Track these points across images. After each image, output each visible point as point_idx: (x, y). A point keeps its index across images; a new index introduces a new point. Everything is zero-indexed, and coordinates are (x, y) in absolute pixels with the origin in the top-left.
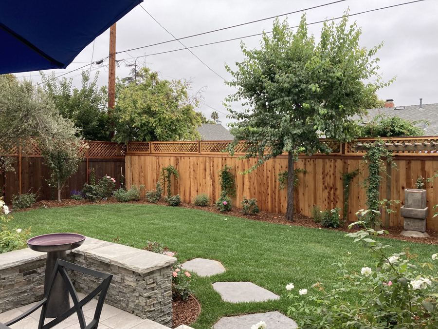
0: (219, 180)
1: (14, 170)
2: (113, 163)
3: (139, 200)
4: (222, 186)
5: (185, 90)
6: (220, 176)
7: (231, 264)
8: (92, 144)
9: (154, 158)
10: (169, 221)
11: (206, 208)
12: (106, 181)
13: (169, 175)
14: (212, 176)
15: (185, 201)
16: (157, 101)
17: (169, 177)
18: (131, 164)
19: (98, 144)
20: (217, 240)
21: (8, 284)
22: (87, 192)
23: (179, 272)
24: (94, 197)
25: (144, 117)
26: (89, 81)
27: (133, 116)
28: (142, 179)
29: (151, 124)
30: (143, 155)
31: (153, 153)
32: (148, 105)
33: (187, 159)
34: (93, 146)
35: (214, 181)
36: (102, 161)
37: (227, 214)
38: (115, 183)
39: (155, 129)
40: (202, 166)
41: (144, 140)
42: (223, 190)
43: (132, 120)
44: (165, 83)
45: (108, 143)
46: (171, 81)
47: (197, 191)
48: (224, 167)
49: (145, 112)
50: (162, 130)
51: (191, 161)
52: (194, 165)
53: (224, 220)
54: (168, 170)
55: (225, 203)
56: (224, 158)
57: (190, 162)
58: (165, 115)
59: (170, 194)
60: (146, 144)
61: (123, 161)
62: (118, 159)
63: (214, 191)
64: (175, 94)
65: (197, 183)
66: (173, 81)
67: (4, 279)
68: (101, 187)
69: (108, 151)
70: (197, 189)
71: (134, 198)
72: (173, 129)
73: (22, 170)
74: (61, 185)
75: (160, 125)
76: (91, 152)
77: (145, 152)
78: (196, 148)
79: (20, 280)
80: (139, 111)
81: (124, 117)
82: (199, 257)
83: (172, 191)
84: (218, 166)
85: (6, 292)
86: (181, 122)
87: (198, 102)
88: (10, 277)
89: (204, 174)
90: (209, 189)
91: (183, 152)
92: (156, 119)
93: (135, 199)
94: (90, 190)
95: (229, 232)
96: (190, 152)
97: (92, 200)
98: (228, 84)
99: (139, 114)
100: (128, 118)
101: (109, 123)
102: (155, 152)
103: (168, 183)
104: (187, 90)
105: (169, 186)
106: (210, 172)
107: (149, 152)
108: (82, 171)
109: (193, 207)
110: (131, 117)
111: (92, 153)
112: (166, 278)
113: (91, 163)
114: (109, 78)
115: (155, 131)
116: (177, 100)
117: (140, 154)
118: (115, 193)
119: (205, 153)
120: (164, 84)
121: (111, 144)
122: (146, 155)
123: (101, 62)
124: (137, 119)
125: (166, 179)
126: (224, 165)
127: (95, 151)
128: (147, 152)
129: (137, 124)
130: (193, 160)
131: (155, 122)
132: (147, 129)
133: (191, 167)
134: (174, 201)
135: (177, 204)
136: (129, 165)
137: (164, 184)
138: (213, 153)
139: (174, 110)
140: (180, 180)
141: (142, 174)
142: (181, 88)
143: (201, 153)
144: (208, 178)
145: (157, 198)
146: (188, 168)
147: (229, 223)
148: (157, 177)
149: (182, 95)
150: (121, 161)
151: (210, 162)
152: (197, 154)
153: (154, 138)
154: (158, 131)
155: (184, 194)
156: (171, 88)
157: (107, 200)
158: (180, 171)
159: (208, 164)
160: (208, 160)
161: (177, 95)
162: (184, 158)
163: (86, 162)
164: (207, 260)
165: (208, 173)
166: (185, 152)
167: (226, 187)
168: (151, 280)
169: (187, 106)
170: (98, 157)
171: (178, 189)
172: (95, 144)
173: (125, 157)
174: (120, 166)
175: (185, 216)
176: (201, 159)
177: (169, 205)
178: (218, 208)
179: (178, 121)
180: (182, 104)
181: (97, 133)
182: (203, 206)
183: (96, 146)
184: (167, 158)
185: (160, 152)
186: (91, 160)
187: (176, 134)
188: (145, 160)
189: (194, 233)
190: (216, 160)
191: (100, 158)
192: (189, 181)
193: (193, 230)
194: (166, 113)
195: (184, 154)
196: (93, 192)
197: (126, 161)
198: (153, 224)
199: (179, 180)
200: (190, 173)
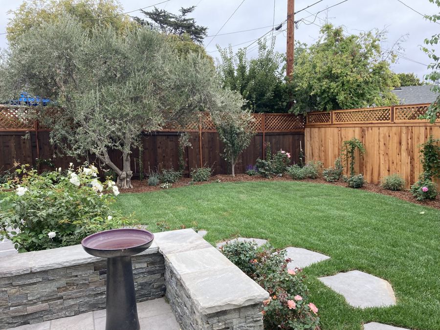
0: (419, 157)
1: (191, 145)
2: (291, 137)
3: (316, 178)
4: (424, 166)
5: (376, 43)
6: (422, 151)
7: (407, 293)
8: (268, 117)
9: (336, 130)
10: (338, 209)
11: (398, 194)
12: (280, 156)
13: (352, 150)
14: (410, 152)
15: (372, 182)
16: (340, 62)
17: (352, 152)
18: (311, 137)
19: (274, 117)
20: (397, 246)
21: (81, 282)
22: (260, 167)
23: (300, 301)
24: (266, 173)
25: (325, 83)
26: (267, 50)
27: (311, 82)
28: (323, 154)
29: (332, 90)
30: (324, 126)
31: (334, 124)
32: (329, 67)
33: (376, 130)
34: (270, 119)
35: (412, 159)
36: (279, 134)
37: (428, 204)
38: (290, 158)
39: (337, 95)
40: (396, 139)
41: (325, 109)
42: (425, 169)
43: (310, 87)
44: (351, 39)
45: (286, 115)
46: (358, 35)
47: (389, 171)
48: (428, 140)
49: (327, 77)
50: (345, 95)
51: (381, 132)
52: (384, 137)
53: (418, 214)
54: (351, 143)
55: (425, 188)
56: (428, 128)
57: (379, 133)
58: (349, 77)
59: (353, 173)
60: (327, 114)
61: (302, 135)
62: (297, 132)
63: (412, 171)
64: (363, 50)
65: (389, 160)
66: (361, 34)
67: (76, 276)
68: (276, 162)
69: (286, 124)
70: (389, 168)
71: (310, 175)
72: (359, 94)
73: (203, 145)
74: (235, 160)
75: (342, 90)
76: (267, 125)
77: (326, 123)
78: (387, 115)
79: (96, 279)
80: (319, 76)
81: (301, 84)
82: (360, 268)
83: (357, 169)
84: (418, 138)
85: (80, 292)
86: (370, 85)
87: (395, 56)
88: (83, 275)
89: (398, 149)
90: (406, 169)
91: (370, 122)
92: (338, 83)
93: (312, 177)
94: (263, 166)
95: (421, 233)
96: (379, 121)
97: (264, 176)
98: (431, 19)
99: (319, 79)
100: (305, 86)
101: (286, 93)
102: (337, 123)
103: (351, 158)
104: (379, 42)
105: (352, 164)
106: (408, 147)
107: (330, 123)
108: (258, 146)
109: (380, 191)
110: (309, 83)
111: (269, 127)
112: (251, 322)
113: (268, 137)
114: (288, 43)
115: (337, 97)
116: (366, 58)
117: (321, 126)
118: (289, 169)
119: (400, 121)
120: (350, 41)
121: (289, 116)
122: (326, 126)
123: (280, 26)
124: (316, 86)
125: (349, 155)
126: (429, 136)
127: (272, 124)
128: (328, 123)
129: (315, 91)
130: (384, 130)
131: (337, 86)
132: (328, 96)
133: (382, 140)
134: (355, 182)
135: (359, 185)
136: (309, 138)
137: (347, 160)
138: (412, 121)
139: (362, 70)
140: (367, 156)
141: (322, 148)
142: (372, 41)
143: (395, 121)
144: (404, 154)
145: (336, 177)
146: (376, 142)
147: (426, 220)
148: (339, 152)
149: (373, 51)
150: (299, 135)
151: (407, 133)
152: (389, 123)
153: (336, 106)
154: (341, 98)
155: (372, 174)
156: (358, 43)
157: (282, 176)
158: (367, 144)
159: (404, 136)
160: (404, 130)
161: (366, 51)
162: (372, 129)
163: (263, 135)
164: (371, 277)
165: (404, 147)
166: (373, 122)
167: (430, 167)
168: (220, 324)
169: (379, 63)
170: (274, 131)
171: (364, 167)
172: (271, 117)
173: (304, 129)
174: (299, 140)
175: (363, 203)
176: (394, 129)
177: (349, 187)
178: (414, 195)
179: (366, 83)
180: (373, 61)
181: (273, 106)
182: (394, 190)
183: (273, 119)
184: (351, 130)
185: (343, 123)
186: (267, 134)
187: (363, 99)
188: (325, 133)
189: (366, 229)
190: (416, 130)
191: (278, 131)
192: (378, 157)
193: (366, 225)
194: (350, 75)
195: (372, 123)
196: (266, 168)
197: (305, 134)
198: (317, 210)
199: (365, 157)
200: (379, 147)
